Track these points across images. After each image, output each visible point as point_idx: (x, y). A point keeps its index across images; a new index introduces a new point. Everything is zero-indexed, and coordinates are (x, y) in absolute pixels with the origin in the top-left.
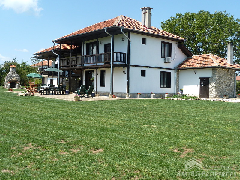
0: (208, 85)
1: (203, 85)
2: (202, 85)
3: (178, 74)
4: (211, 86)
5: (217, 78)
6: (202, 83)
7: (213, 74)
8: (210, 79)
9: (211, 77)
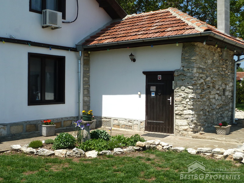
0: (171, 93)
1: (156, 93)
2: (153, 95)
3: (87, 63)
4: (180, 98)
5: (197, 72)
6: (153, 89)
7: (183, 59)
8: (176, 74)
9: (177, 71)
